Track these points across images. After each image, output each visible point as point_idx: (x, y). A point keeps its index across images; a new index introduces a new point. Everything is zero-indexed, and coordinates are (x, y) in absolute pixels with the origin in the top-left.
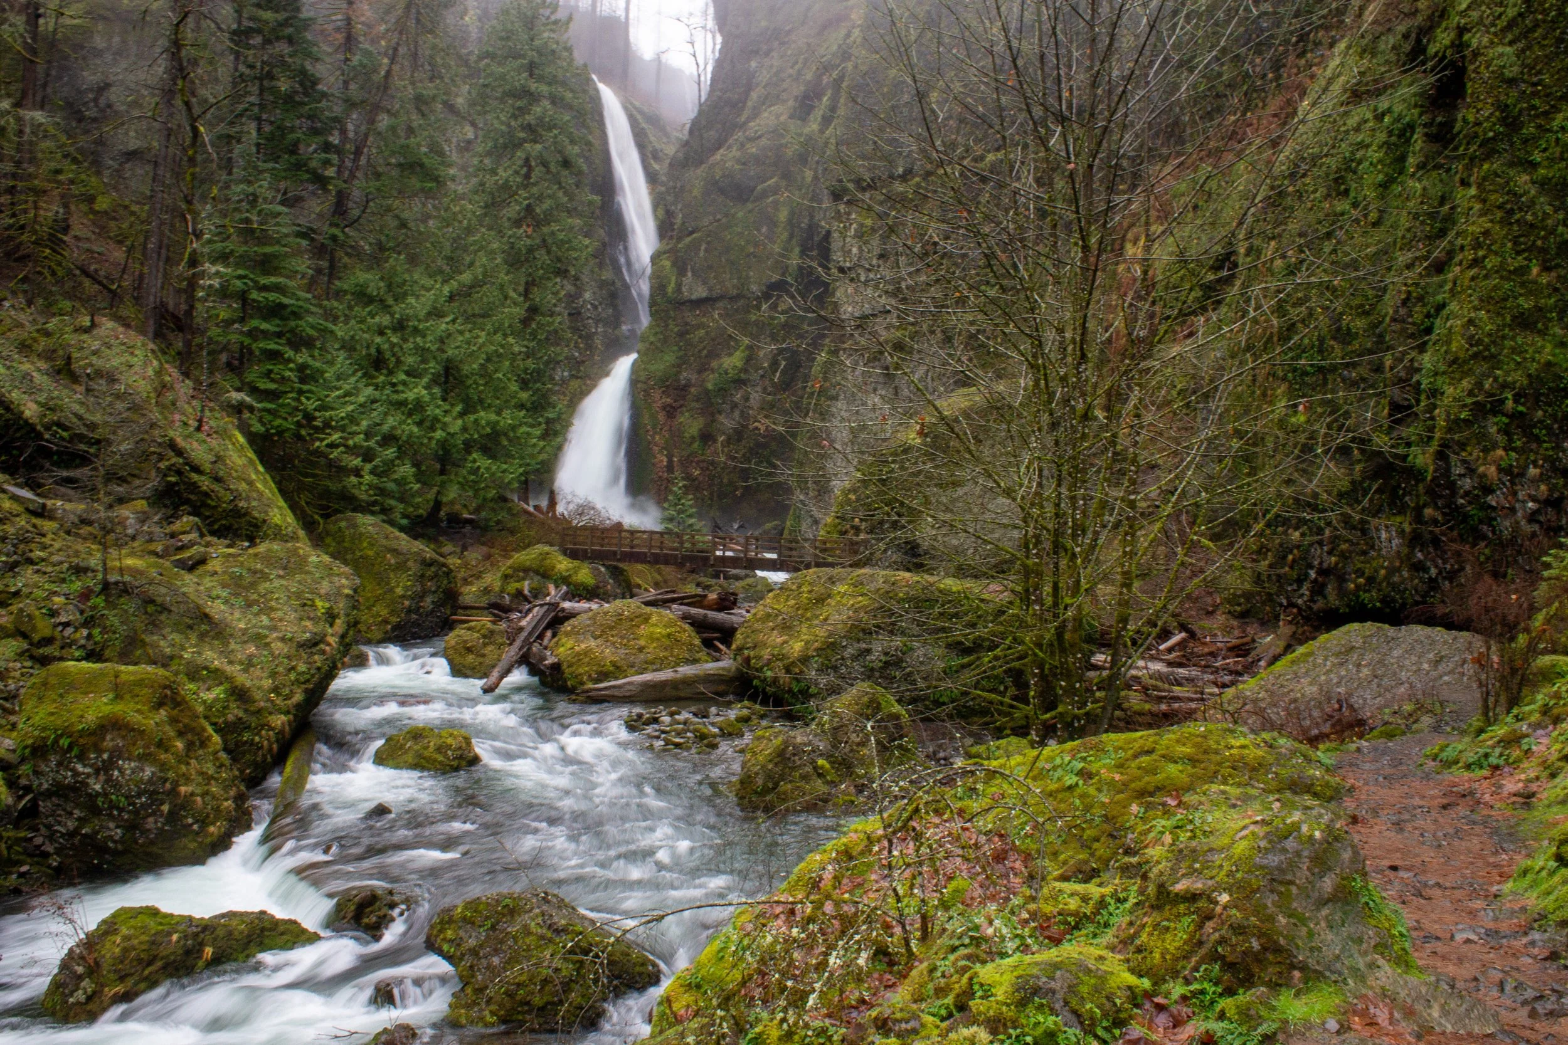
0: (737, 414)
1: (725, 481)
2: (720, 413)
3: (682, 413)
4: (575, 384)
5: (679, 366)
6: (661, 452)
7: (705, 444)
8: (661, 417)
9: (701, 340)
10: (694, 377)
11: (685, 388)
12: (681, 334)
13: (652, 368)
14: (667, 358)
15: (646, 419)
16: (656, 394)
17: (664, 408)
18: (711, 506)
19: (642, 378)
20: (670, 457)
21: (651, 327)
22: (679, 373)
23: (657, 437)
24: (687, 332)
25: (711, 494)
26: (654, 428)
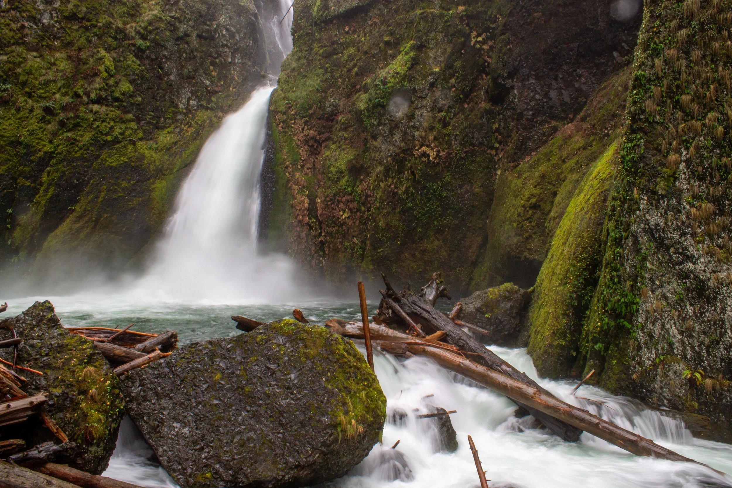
0: (397, 137)
1: (382, 224)
2: (375, 138)
3: (328, 147)
4: (202, 115)
5: (324, 91)
6: (301, 191)
7: (356, 178)
8: (303, 152)
9: (351, 58)
10: (342, 103)
11: (331, 117)
12: (328, 56)
13: (292, 96)
14: (309, 82)
15: (284, 155)
16: (298, 125)
17: (306, 142)
18: (362, 257)
19: (282, 109)
20: (312, 199)
21: (293, 54)
22: (325, 98)
23: (298, 175)
24: (335, 52)
25: (363, 242)
26: (294, 163)
